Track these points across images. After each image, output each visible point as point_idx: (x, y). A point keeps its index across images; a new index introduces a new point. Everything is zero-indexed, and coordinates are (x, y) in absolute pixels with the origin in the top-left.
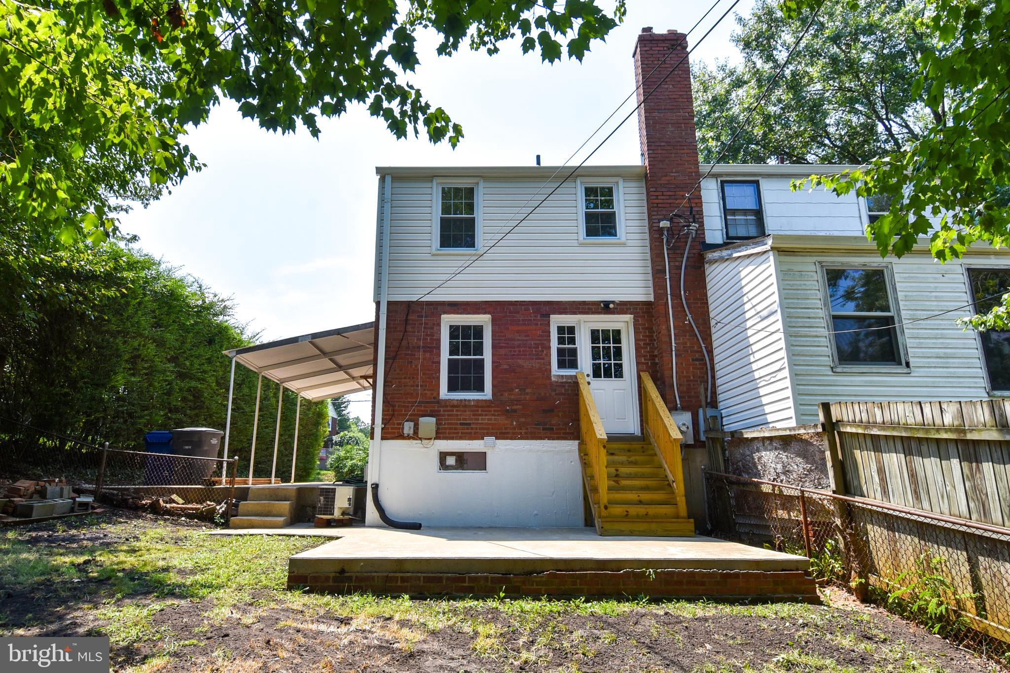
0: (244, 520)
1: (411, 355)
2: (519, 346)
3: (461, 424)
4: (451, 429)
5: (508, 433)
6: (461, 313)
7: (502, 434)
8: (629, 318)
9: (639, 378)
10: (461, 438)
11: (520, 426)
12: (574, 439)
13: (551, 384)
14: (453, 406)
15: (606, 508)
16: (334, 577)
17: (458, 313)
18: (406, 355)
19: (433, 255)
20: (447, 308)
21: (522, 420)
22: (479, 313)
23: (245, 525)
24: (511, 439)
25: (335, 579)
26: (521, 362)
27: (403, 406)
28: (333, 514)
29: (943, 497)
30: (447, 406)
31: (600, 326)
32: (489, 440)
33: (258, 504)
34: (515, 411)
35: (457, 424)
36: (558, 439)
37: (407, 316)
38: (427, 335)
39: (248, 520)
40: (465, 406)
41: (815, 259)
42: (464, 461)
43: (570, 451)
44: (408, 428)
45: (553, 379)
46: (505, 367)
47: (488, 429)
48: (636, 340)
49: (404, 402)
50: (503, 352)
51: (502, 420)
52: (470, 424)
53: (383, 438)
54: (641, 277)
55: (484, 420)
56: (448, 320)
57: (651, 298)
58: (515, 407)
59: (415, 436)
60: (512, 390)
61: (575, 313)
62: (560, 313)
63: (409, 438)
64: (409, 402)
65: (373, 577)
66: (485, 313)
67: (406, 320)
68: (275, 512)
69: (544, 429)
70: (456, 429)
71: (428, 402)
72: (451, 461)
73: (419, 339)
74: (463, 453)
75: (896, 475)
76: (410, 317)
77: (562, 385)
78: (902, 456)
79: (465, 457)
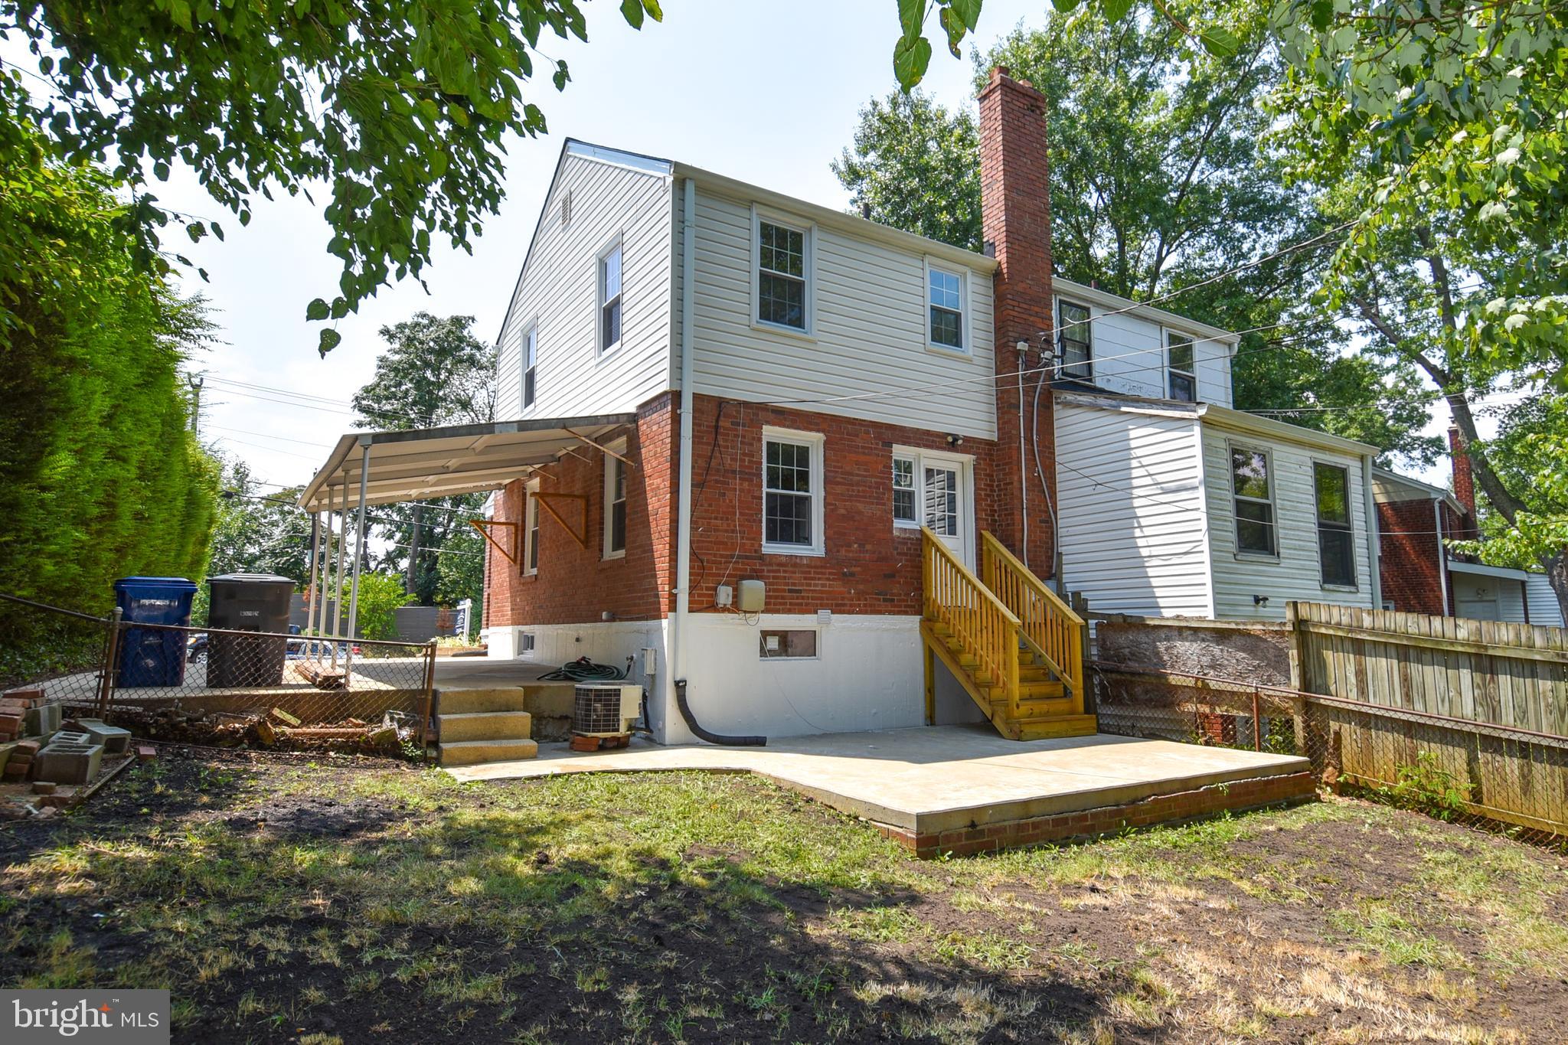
0: (469, 749)
1: (724, 483)
2: (858, 484)
3: (790, 591)
4: (776, 597)
5: (844, 605)
6: (788, 427)
7: (840, 607)
8: (968, 459)
9: (980, 537)
10: (789, 611)
11: (860, 594)
12: (916, 613)
13: (893, 539)
14: (781, 565)
15: (1018, 706)
16: (967, 833)
17: (784, 426)
18: (717, 482)
19: (753, 330)
20: (771, 416)
21: (861, 587)
22: (811, 430)
23: (472, 758)
24: (849, 613)
25: (968, 836)
26: (860, 506)
27: (714, 562)
28: (617, 730)
29: (1443, 701)
30: (771, 564)
31: (936, 465)
32: (824, 613)
33: (476, 719)
34: (852, 574)
35: (784, 591)
36: (899, 613)
37: (717, 421)
38: (744, 454)
39: (475, 748)
40: (795, 565)
41: (1224, 435)
42: (787, 644)
43: (911, 630)
44: (725, 595)
45: (896, 533)
46: (843, 511)
47: (822, 599)
48: (976, 489)
49: (715, 555)
50: (839, 489)
51: (838, 587)
52: (799, 591)
53: (691, 610)
54: (984, 407)
55: (818, 585)
56: (772, 433)
57: (994, 437)
58: (854, 569)
59: (736, 607)
60: (849, 545)
61: (918, 445)
62: (904, 443)
63: (725, 610)
64: (722, 556)
65: (1005, 828)
66: (818, 431)
67: (717, 427)
68: (507, 732)
69: (885, 600)
70: (783, 598)
71: (747, 557)
72: (773, 643)
73: (734, 460)
74: (787, 632)
75: (1382, 679)
76: (721, 423)
77: (904, 541)
78: (1395, 662)
79: (789, 638)
